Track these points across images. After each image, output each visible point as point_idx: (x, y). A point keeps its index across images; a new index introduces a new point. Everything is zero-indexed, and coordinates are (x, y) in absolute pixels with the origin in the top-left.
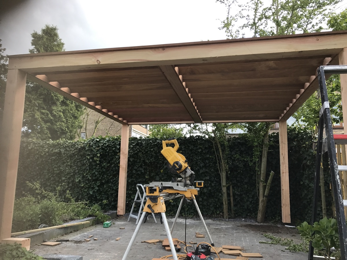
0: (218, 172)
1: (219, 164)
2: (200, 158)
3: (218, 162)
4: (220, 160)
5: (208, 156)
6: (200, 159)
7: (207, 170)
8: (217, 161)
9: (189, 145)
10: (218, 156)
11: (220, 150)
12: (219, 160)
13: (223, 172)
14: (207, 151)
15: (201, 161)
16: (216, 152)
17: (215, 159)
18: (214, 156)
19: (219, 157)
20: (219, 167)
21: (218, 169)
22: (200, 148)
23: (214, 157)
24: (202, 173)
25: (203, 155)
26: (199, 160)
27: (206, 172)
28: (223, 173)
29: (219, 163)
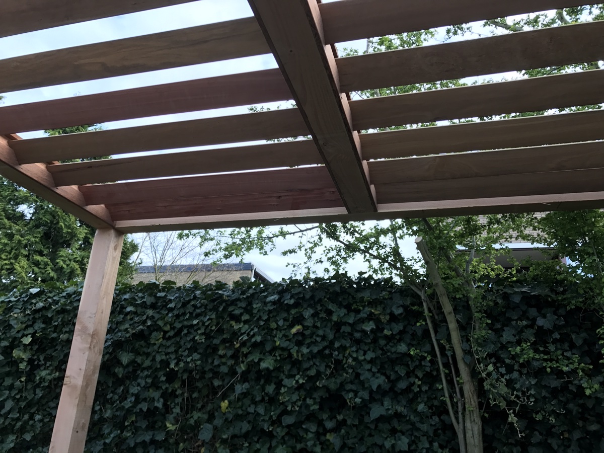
0: (443, 417)
1: (450, 382)
2: (370, 355)
3: (446, 375)
4: (451, 364)
5: (402, 348)
6: (371, 361)
7: (400, 409)
8: (438, 370)
9: (330, 307)
10: (442, 349)
11: (453, 325)
12: (446, 365)
13: (467, 417)
14: (398, 327)
15: (374, 370)
16: (436, 332)
17: (430, 361)
18: (428, 347)
19: (449, 353)
20: (451, 398)
21: (444, 402)
22: (370, 317)
23: (429, 353)
24: (381, 419)
25: (382, 342)
26: (368, 367)
27: (398, 415)
28: (468, 425)
29: (447, 380)
